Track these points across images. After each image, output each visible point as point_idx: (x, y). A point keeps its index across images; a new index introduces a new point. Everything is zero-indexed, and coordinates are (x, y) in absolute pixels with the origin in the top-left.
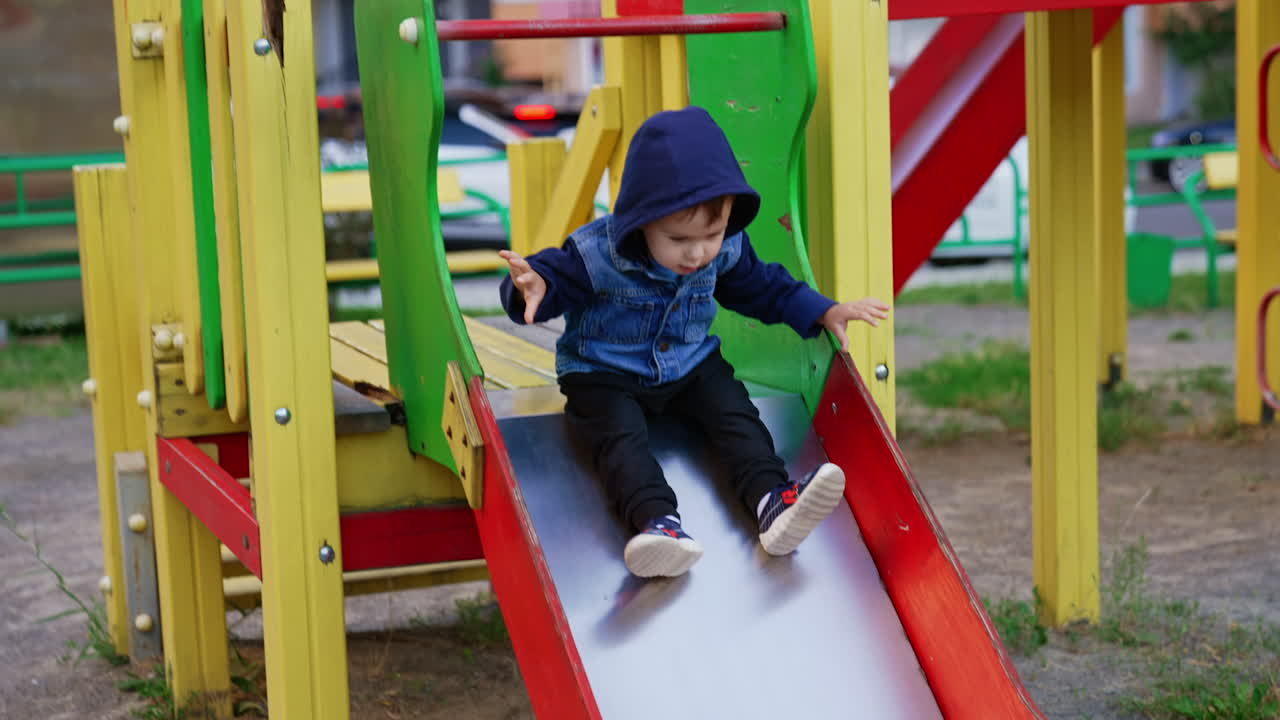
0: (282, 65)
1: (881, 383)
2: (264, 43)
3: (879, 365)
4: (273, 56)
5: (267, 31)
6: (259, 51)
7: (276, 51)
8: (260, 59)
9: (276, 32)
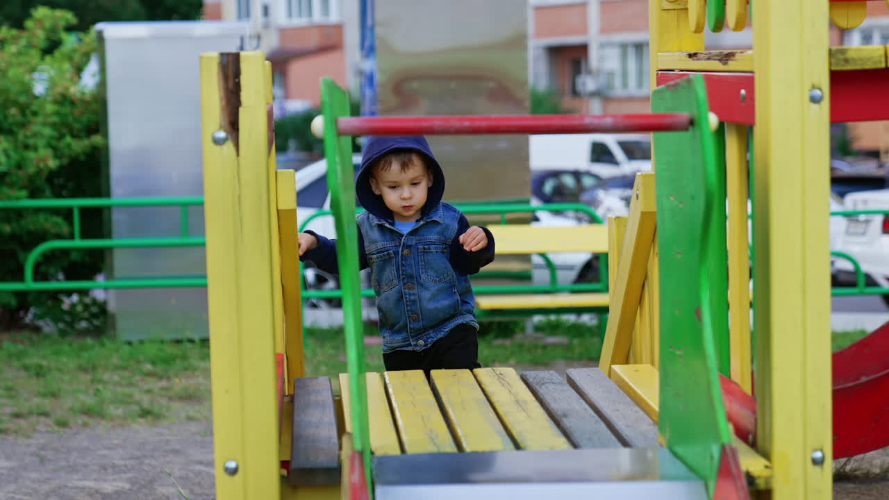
0: (238, 155)
1: (817, 469)
2: (222, 134)
3: (816, 450)
4: (229, 146)
5: (226, 123)
6: (217, 142)
7: (233, 141)
8: (217, 148)
9: (233, 125)
